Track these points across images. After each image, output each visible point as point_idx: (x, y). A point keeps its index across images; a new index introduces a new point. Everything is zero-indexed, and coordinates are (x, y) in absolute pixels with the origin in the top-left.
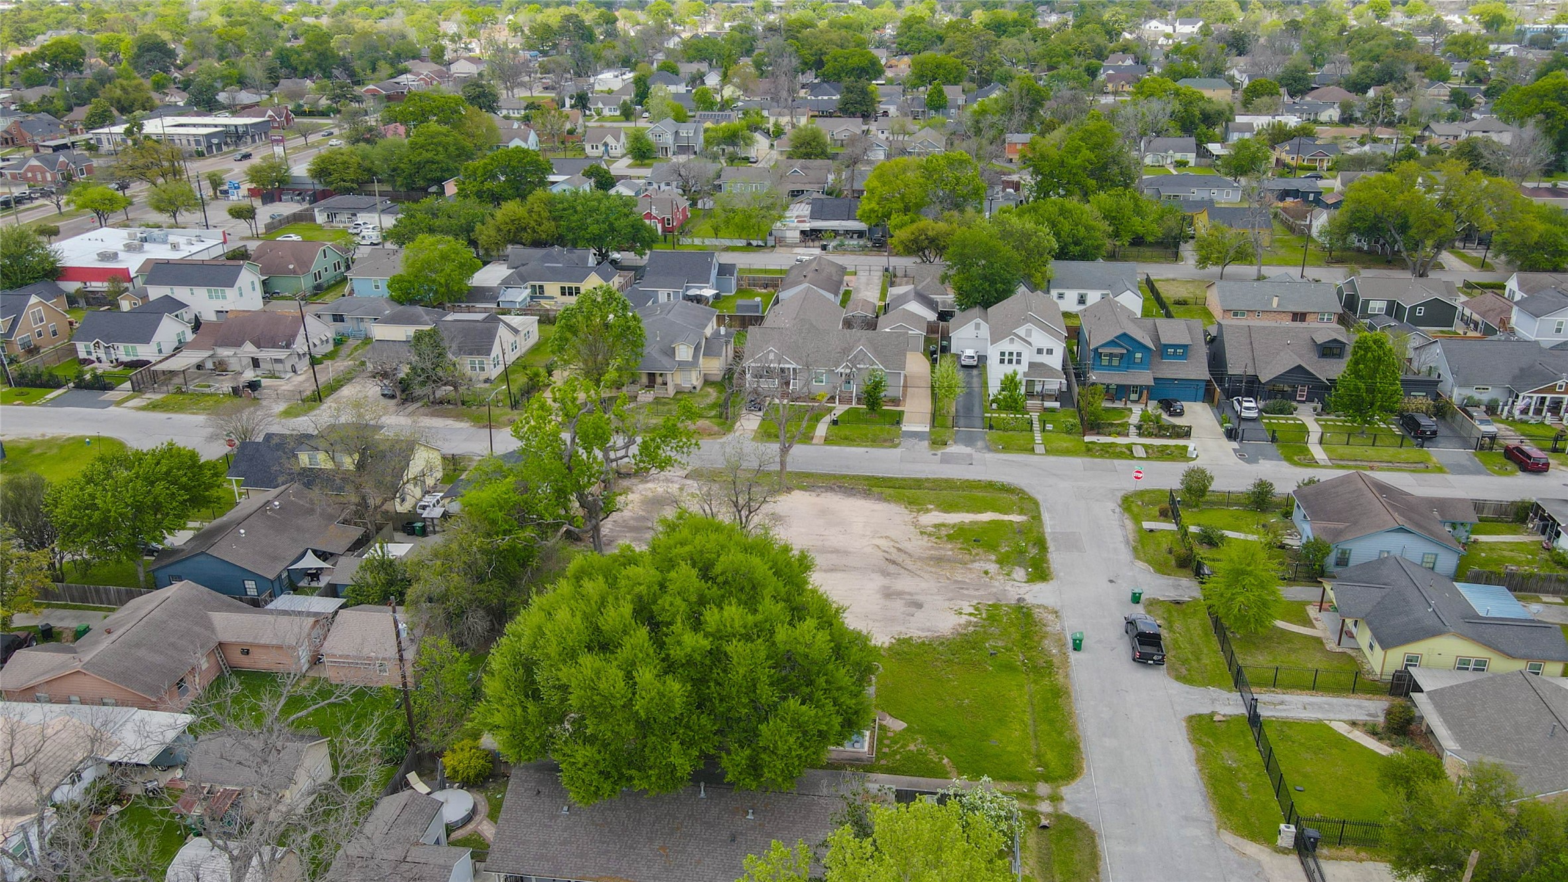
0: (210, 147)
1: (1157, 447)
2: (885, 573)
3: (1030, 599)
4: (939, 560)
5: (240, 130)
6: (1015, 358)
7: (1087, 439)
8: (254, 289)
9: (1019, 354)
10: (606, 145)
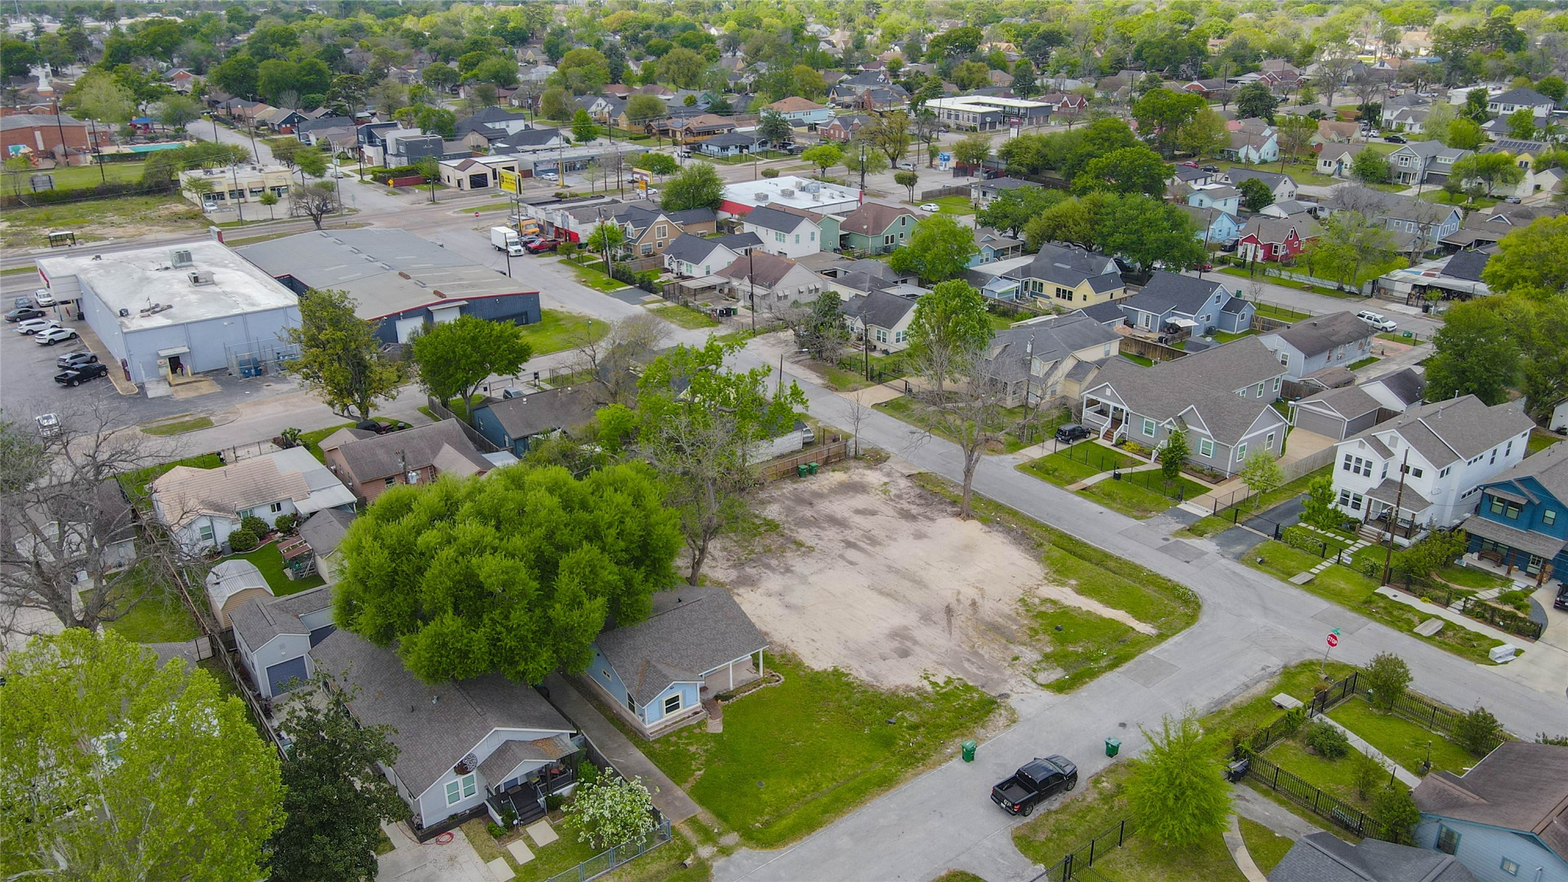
0: (983, 124)
1: (1469, 632)
2: (926, 618)
3: (1013, 701)
4: (993, 629)
5: (1022, 111)
6: (1363, 467)
7: (1382, 590)
8: (813, 239)
9: (1369, 464)
10: (1340, 163)
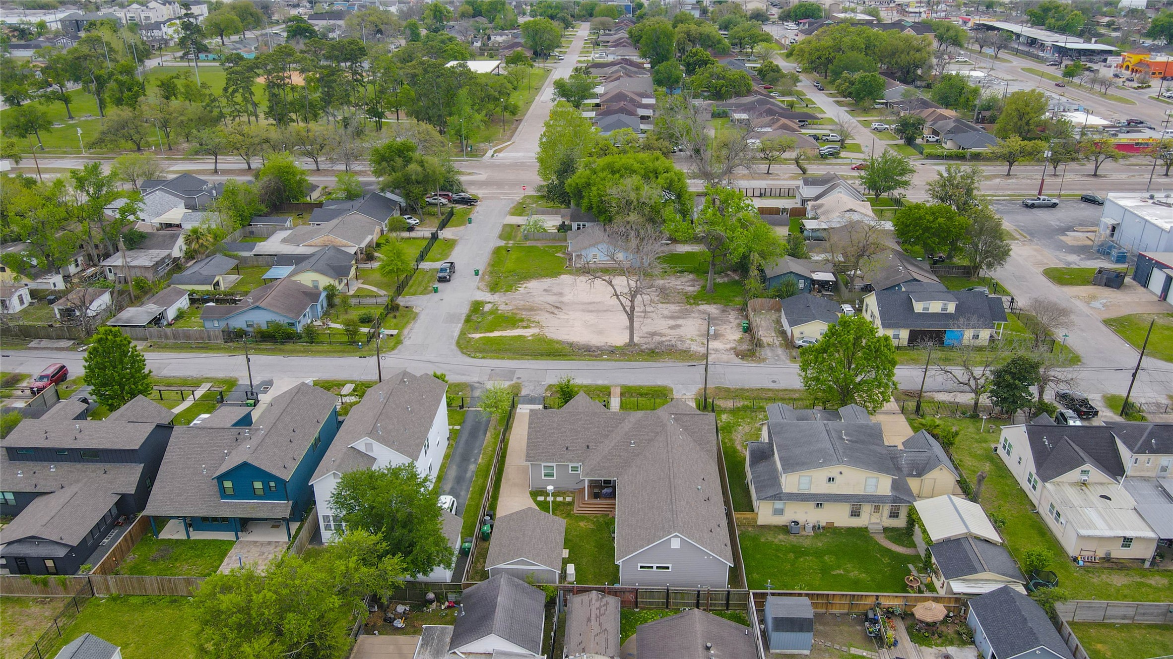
3: (489, 295)
4: (531, 309)
